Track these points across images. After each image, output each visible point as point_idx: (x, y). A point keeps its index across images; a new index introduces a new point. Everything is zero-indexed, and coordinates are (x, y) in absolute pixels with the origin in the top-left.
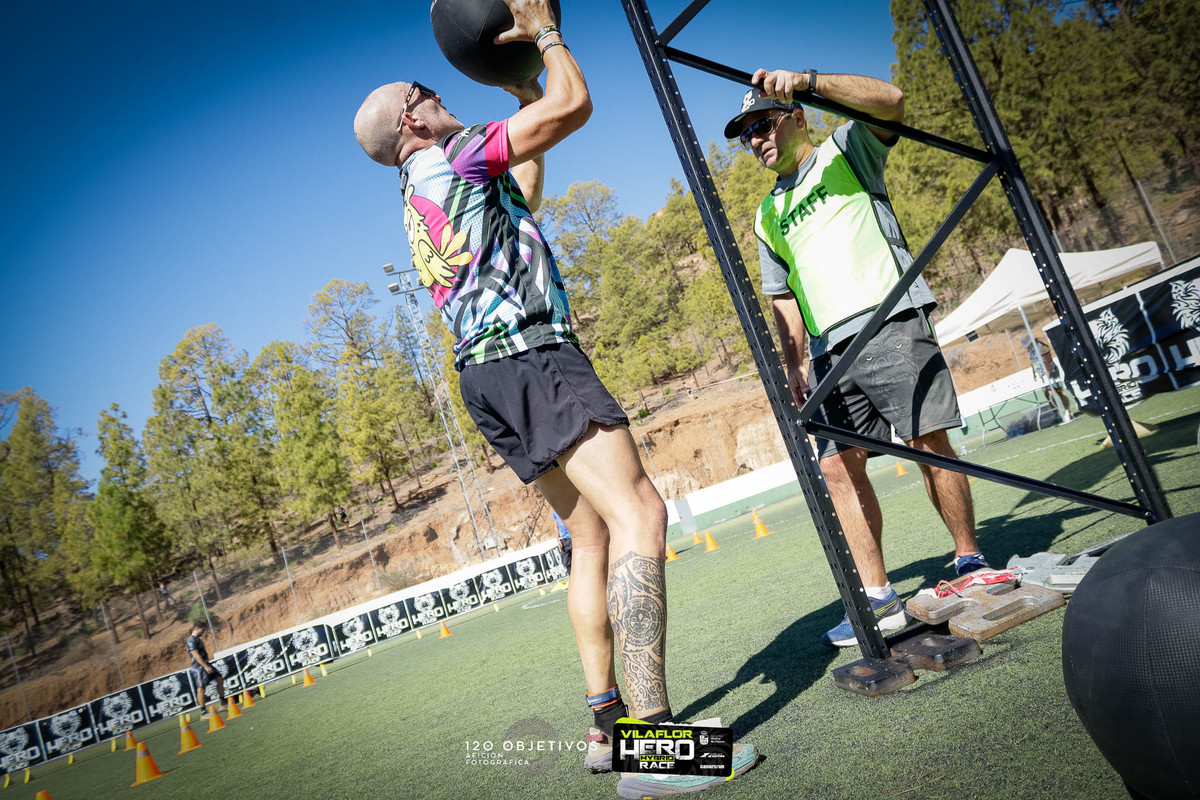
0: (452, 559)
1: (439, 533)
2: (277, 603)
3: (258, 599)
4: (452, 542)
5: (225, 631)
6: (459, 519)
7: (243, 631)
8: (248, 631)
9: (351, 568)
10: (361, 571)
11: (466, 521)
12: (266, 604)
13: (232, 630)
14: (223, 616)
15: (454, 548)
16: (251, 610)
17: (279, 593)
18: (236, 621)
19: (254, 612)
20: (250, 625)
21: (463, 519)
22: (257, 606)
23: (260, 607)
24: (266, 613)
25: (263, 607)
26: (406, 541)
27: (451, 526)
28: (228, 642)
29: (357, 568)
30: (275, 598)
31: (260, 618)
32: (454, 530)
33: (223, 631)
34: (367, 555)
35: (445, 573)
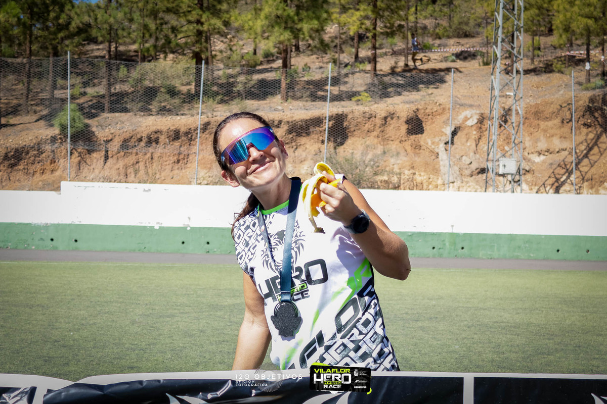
0: (436, 171)
1: (427, 127)
2: (177, 144)
3: (154, 129)
4: (442, 145)
5: (97, 156)
6: (461, 117)
7: (121, 164)
8: (126, 167)
9: (290, 132)
10: (303, 140)
11: (470, 123)
12: (162, 138)
13: (106, 158)
14: (101, 134)
15: (443, 155)
16: (140, 140)
17: (183, 130)
18: (114, 147)
19: (142, 144)
20: (131, 159)
21: (466, 119)
22: (149, 138)
23: (152, 140)
24: (159, 150)
25: (157, 141)
26: (378, 121)
27: (446, 123)
28: (97, 171)
29: (299, 135)
30: (176, 135)
31: (149, 155)
32: (448, 130)
33: (94, 155)
34: (318, 121)
35: (419, 186)
